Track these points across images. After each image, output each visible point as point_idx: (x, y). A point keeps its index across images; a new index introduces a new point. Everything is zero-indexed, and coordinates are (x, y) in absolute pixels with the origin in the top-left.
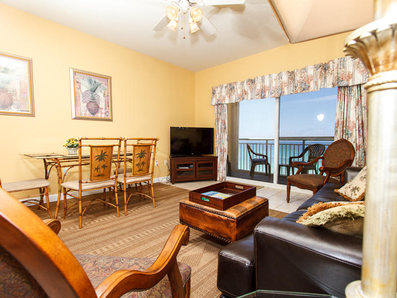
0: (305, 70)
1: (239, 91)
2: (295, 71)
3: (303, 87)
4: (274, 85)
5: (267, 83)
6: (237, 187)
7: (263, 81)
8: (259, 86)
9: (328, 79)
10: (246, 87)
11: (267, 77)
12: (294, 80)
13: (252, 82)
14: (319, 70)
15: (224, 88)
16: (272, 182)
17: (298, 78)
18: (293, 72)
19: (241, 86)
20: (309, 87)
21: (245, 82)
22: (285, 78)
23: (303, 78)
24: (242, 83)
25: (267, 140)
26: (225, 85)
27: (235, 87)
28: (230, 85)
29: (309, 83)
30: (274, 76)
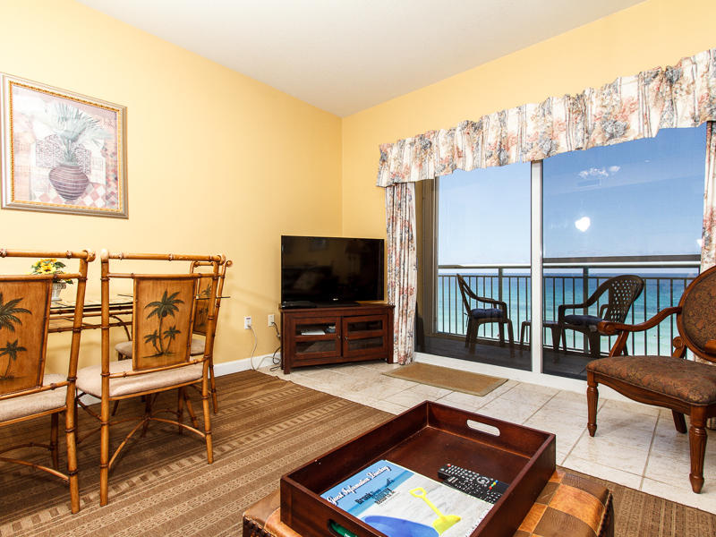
0: (613, 87)
1: (444, 152)
2: (587, 93)
3: (609, 130)
4: (531, 130)
5: (512, 127)
7: (503, 122)
8: (491, 137)
9: (679, 105)
10: (460, 140)
12: (584, 114)
13: (477, 127)
14: (654, 84)
15: (407, 147)
17: (594, 108)
18: (580, 97)
19: (449, 138)
20: (626, 128)
21: (459, 128)
22: (560, 111)
23: (605, 111)
24: (451, 132)
25: (500, 268)
26: (409, 140)
27: (434, 143)
28: (422, 138)
29: (625, 118)
30: (531, 109)
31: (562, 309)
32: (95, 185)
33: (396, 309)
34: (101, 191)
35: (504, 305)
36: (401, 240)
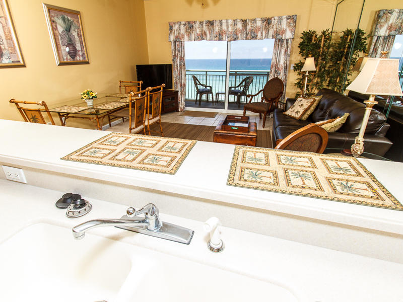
0: (254, 20)
1: (198, 31)
2: (248, 21)
3: (252, 35)
4: (230, 29)
5: (224, 27)
6: (236, 117)
7: (221, 25)
8: (217, 29)
9: (270, 31)
10: (205, 28)
11: (224, 21)
12: (246, 28)
13: (211, 23)
14: (265, 23)
15: (182, 26)
16: (224, 109)
17: (249, 27)
18: (246, 21)
19: (201, 26)
20: (257, 36)
21: (204, 23)
22: (239, 25)
23: (253, 28)
24: (201, 23)
26: (183, 23)
27: (194, 26)
28: (189, 23)
29: (257, 33)
30: (230, 22)
31: (230, 88)
32: (79, 51)
33: (179, 92)
34: (80, 53)
35: (211, 87)
36: (180, 65)
